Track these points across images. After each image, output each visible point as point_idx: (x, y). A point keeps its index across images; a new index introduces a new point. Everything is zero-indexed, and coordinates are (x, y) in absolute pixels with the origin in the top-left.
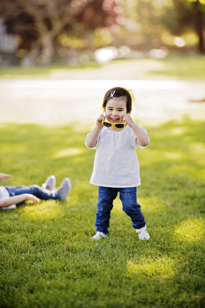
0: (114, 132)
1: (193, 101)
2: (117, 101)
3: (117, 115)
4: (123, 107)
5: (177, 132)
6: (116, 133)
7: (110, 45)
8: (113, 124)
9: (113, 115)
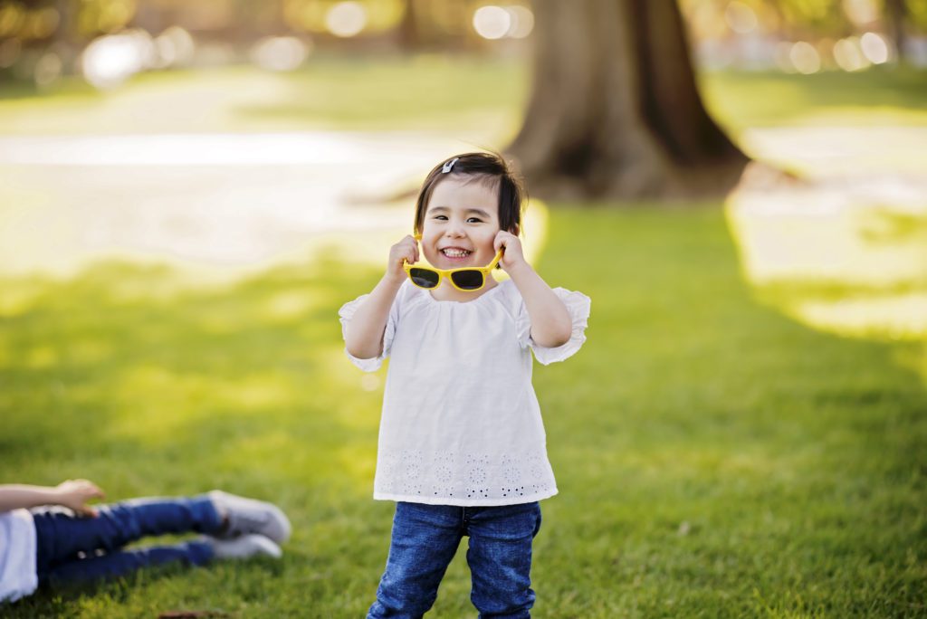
0: (451, 302)
1: (357, 201)
2: (463, 184)
3: (463, 235)
4: (486, 210)
5: (288, 306)
6: (459, 307)
7: (131, 25)
8: (445, 273)
9: (447, 234)
